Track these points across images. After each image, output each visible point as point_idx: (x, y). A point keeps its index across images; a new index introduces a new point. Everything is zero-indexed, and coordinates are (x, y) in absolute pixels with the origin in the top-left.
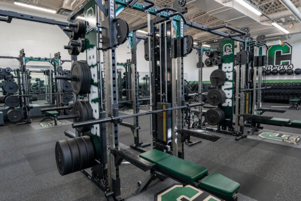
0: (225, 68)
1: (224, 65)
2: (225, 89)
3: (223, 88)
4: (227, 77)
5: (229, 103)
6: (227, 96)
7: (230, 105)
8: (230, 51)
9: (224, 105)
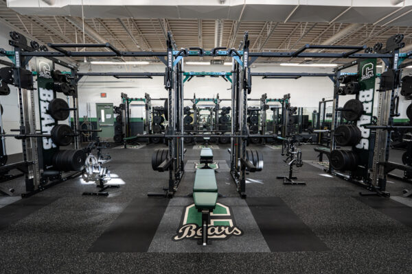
0: (363, 96)
1: (362, 93)
2: (361, 126)
3: (359, 123)
4: (365, 109)
5: (364, 144)
6: (363, 135)
7: (366, 147)
8: (370, 73)
9: (358, 146)
